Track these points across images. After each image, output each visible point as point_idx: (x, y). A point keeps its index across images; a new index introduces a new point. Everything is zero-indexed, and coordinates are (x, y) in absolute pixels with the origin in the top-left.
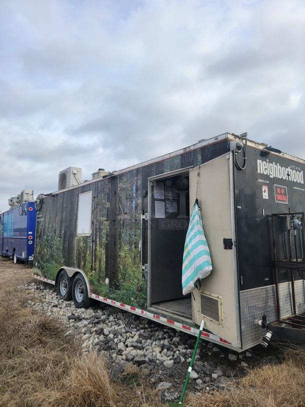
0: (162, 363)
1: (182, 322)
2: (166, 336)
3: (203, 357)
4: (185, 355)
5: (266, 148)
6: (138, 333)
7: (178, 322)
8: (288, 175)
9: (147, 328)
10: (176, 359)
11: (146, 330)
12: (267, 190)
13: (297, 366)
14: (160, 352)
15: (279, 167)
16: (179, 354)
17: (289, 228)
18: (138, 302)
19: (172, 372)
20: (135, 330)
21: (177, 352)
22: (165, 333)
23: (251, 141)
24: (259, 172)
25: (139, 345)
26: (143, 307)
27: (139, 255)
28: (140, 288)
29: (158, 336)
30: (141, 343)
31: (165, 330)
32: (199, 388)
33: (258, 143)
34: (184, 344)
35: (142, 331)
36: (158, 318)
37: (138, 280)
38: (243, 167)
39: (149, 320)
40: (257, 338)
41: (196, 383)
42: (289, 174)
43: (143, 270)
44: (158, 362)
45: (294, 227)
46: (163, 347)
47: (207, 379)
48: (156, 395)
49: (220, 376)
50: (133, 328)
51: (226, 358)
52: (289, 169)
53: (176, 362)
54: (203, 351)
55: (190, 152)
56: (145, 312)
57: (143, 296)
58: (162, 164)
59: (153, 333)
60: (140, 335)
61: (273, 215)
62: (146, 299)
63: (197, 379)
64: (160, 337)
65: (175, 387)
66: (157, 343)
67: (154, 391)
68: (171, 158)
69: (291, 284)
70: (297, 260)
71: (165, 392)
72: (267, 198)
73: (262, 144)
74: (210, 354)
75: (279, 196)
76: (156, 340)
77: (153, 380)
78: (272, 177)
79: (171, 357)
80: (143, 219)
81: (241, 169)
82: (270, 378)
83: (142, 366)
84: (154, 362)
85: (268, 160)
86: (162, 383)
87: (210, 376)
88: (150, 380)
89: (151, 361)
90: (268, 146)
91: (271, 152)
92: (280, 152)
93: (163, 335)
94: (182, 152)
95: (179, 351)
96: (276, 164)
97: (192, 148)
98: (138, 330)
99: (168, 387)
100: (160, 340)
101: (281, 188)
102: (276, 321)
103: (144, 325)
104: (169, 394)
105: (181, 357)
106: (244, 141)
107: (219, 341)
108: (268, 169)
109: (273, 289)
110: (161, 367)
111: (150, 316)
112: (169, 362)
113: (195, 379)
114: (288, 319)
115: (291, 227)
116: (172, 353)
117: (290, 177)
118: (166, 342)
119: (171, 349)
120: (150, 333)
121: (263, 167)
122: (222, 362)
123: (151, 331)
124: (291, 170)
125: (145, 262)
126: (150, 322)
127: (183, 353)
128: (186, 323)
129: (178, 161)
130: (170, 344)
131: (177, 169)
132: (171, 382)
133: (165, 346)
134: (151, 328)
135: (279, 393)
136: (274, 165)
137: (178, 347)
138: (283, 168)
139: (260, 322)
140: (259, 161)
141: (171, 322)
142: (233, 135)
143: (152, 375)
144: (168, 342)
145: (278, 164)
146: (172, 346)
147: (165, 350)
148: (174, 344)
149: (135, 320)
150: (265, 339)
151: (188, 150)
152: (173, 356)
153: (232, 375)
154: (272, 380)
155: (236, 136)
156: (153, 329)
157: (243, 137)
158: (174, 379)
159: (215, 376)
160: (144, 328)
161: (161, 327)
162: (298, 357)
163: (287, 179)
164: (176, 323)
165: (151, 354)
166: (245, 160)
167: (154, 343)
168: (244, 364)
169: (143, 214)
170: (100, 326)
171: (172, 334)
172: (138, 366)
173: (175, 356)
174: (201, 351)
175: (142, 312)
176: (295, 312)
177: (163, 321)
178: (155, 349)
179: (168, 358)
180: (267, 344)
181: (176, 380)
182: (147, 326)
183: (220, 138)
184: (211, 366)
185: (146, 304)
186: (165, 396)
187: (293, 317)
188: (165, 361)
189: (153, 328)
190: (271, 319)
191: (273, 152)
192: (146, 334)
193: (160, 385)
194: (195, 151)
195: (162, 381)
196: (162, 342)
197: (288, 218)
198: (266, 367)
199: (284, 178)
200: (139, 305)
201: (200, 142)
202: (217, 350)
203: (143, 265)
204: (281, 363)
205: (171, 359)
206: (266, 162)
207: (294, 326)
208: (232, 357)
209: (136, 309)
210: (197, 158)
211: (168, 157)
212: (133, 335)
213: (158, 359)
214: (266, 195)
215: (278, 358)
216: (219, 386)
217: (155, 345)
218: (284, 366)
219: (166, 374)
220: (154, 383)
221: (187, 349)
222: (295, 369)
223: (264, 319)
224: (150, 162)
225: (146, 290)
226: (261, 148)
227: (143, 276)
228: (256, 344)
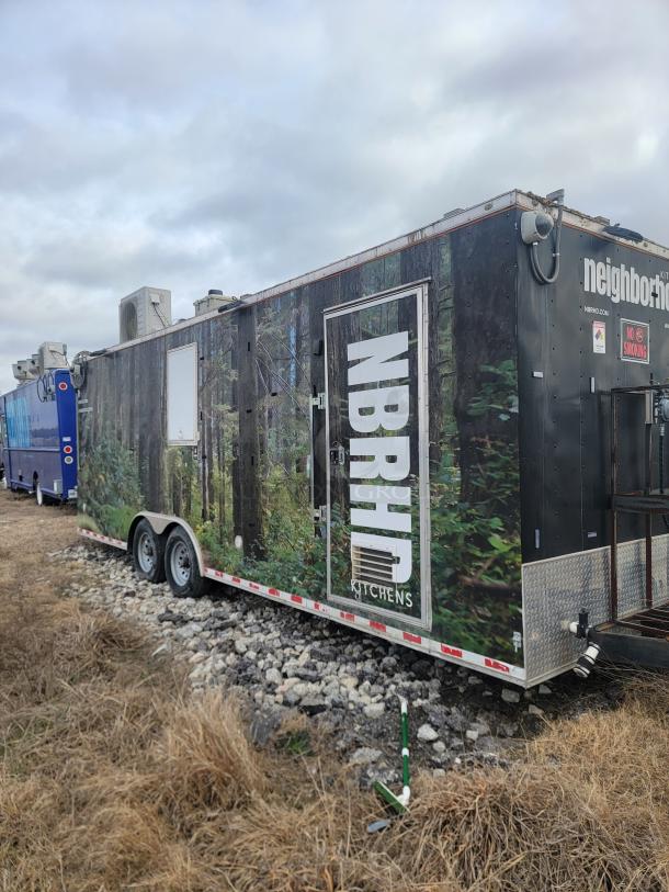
0: (361, 709)
1: (403, 626)
2: (368, 653)
3: (447, 697)
4: (408, 693)
5: (608, 229)
6: (308, 648)
7: (393, 626)
8: (655, 295)
9: (326, 638)
10: (389, 701)
11: (326, 642)
12: (603, 333)
13: (652, 714)
14: (357, 687)
15: (635, 276)
16: (397, 690)
17: (648, 419)
18: (306, 586)
19: (382, 727)
20: (303, 641)
21: (393, 687)
22: (366, 647)
23: (571, 212)
24: (587, 289)
25: (310, 673)
26: (318, 596)
27: (306, 487)
28: (310, 557)
29: (351, 653)
30: (315, 668)
31: (366, 642)
32: (439, 761)
33: (589, 218)
34: (407, 669)
35: (317, 644)
36: (350, 617)
37: (307, 540)
38: (550, 277)
39: (332, 622)
40: (566, 659)
41: (432, 749)
42: (657, 292)
43: (317, 519)
44: (351, 706)
45: (660, 417)
46: (361, 677)
47: (457, 742)
48: (350, 774)
49: (485, 735)
50: (296, 638)
51: (497, 698)
52: (657, 282)
53: (391, 706)
54: (448, 683)
55: (424, 243)
56: (322, 606)
57: (318, 572)
58: (358, 275)
59: (341, 648)
60: (313, 653)
61: (616, 391)
62: (324, 580)
63: (436, 740)
64: (355, 655)
65: (388, 757)
66: (348, 667)
67: (346, 766)
68: (377, 259)
69: (644, 545)
70: (662, 492)
71: (366, 768)
72: (603, 351)
73: (599, 220)
74: (461, 690)
75: (631, 346)
76: (346, 663)
77: (342, 744)
78: (616, 300)
79: (379, 697)
80: (315, 407)
81: (546, 283)
82: (593, 741)
83: (318, 715)
84: (343, 708)
85: (608, 260)
86: (360, 751)
87: (461, 735)
88: (335, 745)
89: (336, 705)
90: (612, 224)
91: (616, 238)
92: (637, 238)
93: (361, 652)
94: (405, 242)
95: (396, 684)
96: (628, 269)
97: (429, 233)
98: (308, 643)
99: (373, 759)
100: (355, 661)
101: (635, 327)
102: (609, 622)
103: (321, 630)
104: (377, 774)
105: (401, 698)
106: (556, 212)
107: (484, 665)
108: (609, 281)
109: (605, 557)
110: (358, 716)
111: (334, 614)
112: (375, 708)
113: (431, 742)
114: (634, 618)
115: (654, 417)
116: (382, 689)
117: (657, 299)
118: (368, 666)
119: (379, 680)
120: (334, 648)
121: (599, 277)
122: (488, 706)
123: (336, 645)
124: (662, 284)
125: (319, 502)
126: (333, 626)
127: (404, 689)
128: (412, 628)
129: (394, 267)
130: (377, 669)
131: (392, 286)
132: (379, 748)
133: (367, 674)
134: (334, 637)
135: (613, 772)
136: (622, 272)
137: (392, 676)
138: (644, 278)
139: (574, 627)
140: (588, 262)
141: (378, 627)
142: (529, 195)
143: (340, 734)
144: (373, 665)
145: (632, 269)
146: (381, 674)
147: (367, 683)
148: (384, 670)
149: (302, 622)
150: (583, 662)
151: (418, 237)
152: (384, 695)
153: (510, 732)
154: (596, 745)
155: (537, 200)
156: (339, 640)
157: (553, 201)
158: (386, 741)
159: (472, 735)
160: (322, 638)
161: (357, 635)
162: (654, 698)
163: (652, 305)
164: (389, 629)
165: (336, 691)
166: (554, 259)
167: (343, 669)
168: (536, 711)
169: (315, 395)
170: (228, 634)
171: (380, 649)
172: (311, 715)
173: (388, 696)
174: (442, 683)
175: (317, 606)
176: (649, 604)
177: (360, 623)
178: (345, 682)
179: (374, 700)
180: (588, 672)
181: (390, 743)
182: (326, 633)
183: (498, 206)
184: (464, 714)
185: (323, 590)
186: (369, 778)
187: (643, 614)
188: (365, 705)
189: (341, 637)
190: (598, 617)
191: (622, 240)
192: (326, 651)
193: (356, 754)
194: (437, 238)
195: (361, 747)
196: (359, 666)
197: (647, 396)
198: (583, 717)
199: (645, 303)
200: (309, 592)
201: (448, 216)
202: (478, 682)
203: (317, 507)
204: (614, 708)
205: (378, 702)
206: (606, 264)
207: (645, 633)
208: (509, 697)
209: (304, 600)
210: (440, 257)
211: (370, 256)
212: (297, 653)
213: (352, 702)
214: (599, 345)
215: (608, 697)
216: (482, 757)
217: (346, 672)
218: (622, 714)
219: (370, 732)
220: (344, 751)
221: (412, 679)
222: (647, 723)
223: (583, 618)
224: (328, 272)
225: (324, 560)
226: (594, 228)
227: (318, 531)
228: (564, 670)
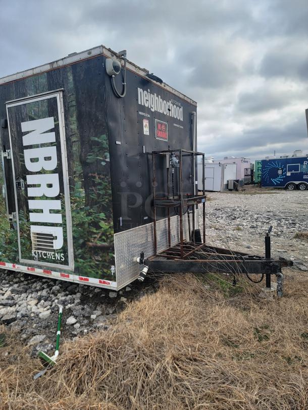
0: (38, 315)
1: (60, 270)
2: (45, 286)
3: (83, 301)
4: (64, 303)
5: (148, 75)
6: (11, 288)
7: (55, 271)
8: (169, 110)
9: (22, 282)
10: (53, 308)
11: (22, 284)
12: (148, 124)
13: (170, 292)
14: (36, 305)
15: (161, 100)
16: (58, 303)
17: (168, 166)
18: (7, 256)
19: (48, 323)
20: (8, 285)
21: (56, 301)
22: (44, 283)
23: (130, 63)
24: (140, 103)
25: (10, 302)
26: (14, 260)
27: (4, 203)
28: (8, 240)
29: (36, 287)
30: (13, 299)
31: (44, 280)
32: (76, 333)
33: (139, 68)
34: (64, 291)
35: (16, 286)
36: (33, 270)
37: (6, 231)
38: (122, 94)
39: (25, 274)
40: (135, 274)
41: (74, 328)
42: (170, 109)
43: (11, 220)
44: (32, 315)
45: (172, 165)
46: (39, 300)
47: (86, 322)
48: (27, 351)
49: (99, 316)
50: (4, 284)
51: (107, 297)
52: (170, 104)
53: (54, 311)
54: (85, 294)
55: (58, 69)
56: (17, 266)
57: (14, 248)
58: (24, 84)
59: (30, 285)
60: (12, 291)
61: (154, 153)
62: (17, 252)
63: (75, 323)
64: (38, 288)
65: (49, 337)
66: (33, 295)
67: (25, 348)
68: (34, 75)
69: (167, 221)
70: (173, 198)
71: (36, 346)
72: (148, 134)
73: (144, 70)
74: (91, 296)
75: (160, 132)
76: (32, 293)
77: (24, 336)
78: (153, 110)
79: (49, 307)
80: (5, 158)
81: (120, 97)
82: (145, 308)
83: (12, 323)
84: (27, 317)
85: (149, 91)
86: (34, 337)
87: (88, 318)
88: (21, 337)
89: (23, 316)
90: (150, 73)
91: (152, 80)
92: (161, 81)
93: (41, 286)
94: (48, 68)
95: (58, 299)
96: (157, 96)
97: (61, 64)
98: (11, 285)
99: (41, 340)
100: (37, 291)
101: (162, 124)
102: (154, 255)
103: (19, 278)
104: (42, 347)
105: (59, 306)
106: (123, 62)
107: (99, 283)
108: (149, 100)
109: (152, 227)
110: (35, 320)
111: (24, 269)
112: (45, 313)
113: (73, 325)
114: (164, 252)
115: (170, 165)
116: (50, 303)
117: (170, 112)
118: (44, 293)
119: (49, 299)
120: (26, 286)
121: (145, 98)
122: (103, 301)
124: (172, 105)
125: (12, 210)
126: (26, 276)
127: (61, 301)
128: (65, 271)
129: (43, 80)
130: (49, 293)
131: (43, 91)
132: (45, 333)
133: (43, 297)
134: (27, 281)
135: (153, 321)
137: (57, 295)
138: (165, 102)
139: (138, 260)
140: (140, 90)
141: (48, 272)
142: (109, 50)
143: (24, 331)
144: (47, 292)
145: (160, 96)
146: (51, 295)
147: (43, 301)
148: (53, 293)
149: (8, 275)
150: (142, 275)
151: (55, 66)
152: (51, 306)
153: (111, 312)
154: (146, 310)
155: (113, 53)
156: (29, 282)
157: (121, 56)
158: (50, 329)
159: (93, 317)
160: (20, 282)
161: (38, 278)
162: (170, 285)
163: (168, 114)
164: (53, 273)
165: (25, 308)
166: (124, 85)
167: (30, 296)
168: (124, 299)
169: (5, 151)
171: (52, 283)
172: (8, 324)
173: (53, 305)
174: (82, 294)
175: (14, 266)
176: (170, 246)
177: (38, 272)
178: (30, 303)
179: (45, 309)
180: (143, 279)
181: (51, 330)
182: (22, 279)
183: (94, 53)
184: (91, 307)
185: (17, 257)
186: (37, 351)
187: (168, 250)
188: (40, 313)
189: (31, 280)
190: (149, 254)
191: (155, 82)
192: (20, 289)
193: (32, 339)
194: (65, 67)
195: (35, 335)
196: (39, 293)
197: (167, 156)
198: (143, 298)
199: (165, 114)
200: (9, 259)
201: (70, 56)
202: (99, 291)
203: (10, 213)
204: (155, 292)
205: (48, 310)
206: (148, 92)
207: (168, 258)
208: (112, 295)
209: (7, 264)
210: (67, 78)
211: (30, 73)
212: (4, 292)
213: (33, 312)
214: (146, 131)
215: (154, 287)
216: (96, 326)
217: (31, 297)
218: (158, 294)
219: (41, 327)
220: (25, 340)
221: (67, 295)
222: (167, 296)
223: (142, 255)
224: (7, 80)
225: (17, 241)
226: (142, 74)
227: (12, 226)
228: (134, 280)
